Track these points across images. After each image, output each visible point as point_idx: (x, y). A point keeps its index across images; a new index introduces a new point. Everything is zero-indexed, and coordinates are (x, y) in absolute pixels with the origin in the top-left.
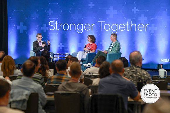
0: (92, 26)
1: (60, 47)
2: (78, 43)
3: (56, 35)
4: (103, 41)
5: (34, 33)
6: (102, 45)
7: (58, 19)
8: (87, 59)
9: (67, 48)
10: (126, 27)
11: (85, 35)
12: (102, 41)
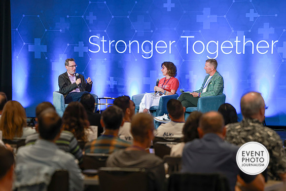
0: (170, 44)
1: (109, 85)
2: (144, 78)
3: (103, 62)
4: (191, 72)
5: (61, 59)
6: (188, 80)
7: (105, 31)
8: (161, 107)
9: (123, 87)
10: (235, 47)
11: (156, 62)
12: (188, 74)
